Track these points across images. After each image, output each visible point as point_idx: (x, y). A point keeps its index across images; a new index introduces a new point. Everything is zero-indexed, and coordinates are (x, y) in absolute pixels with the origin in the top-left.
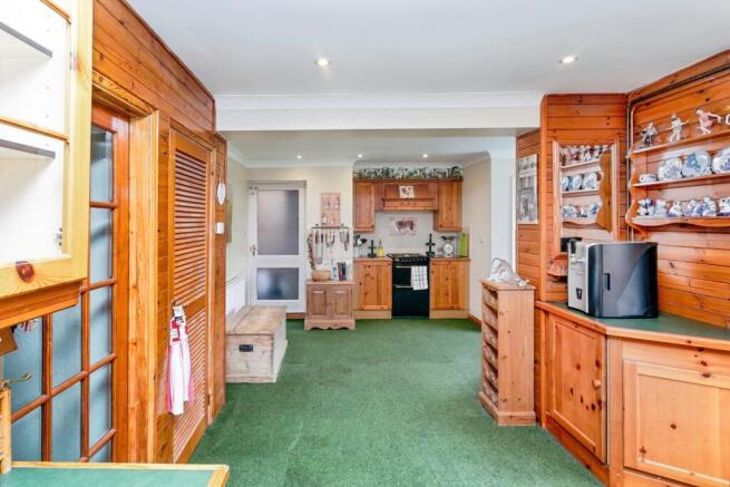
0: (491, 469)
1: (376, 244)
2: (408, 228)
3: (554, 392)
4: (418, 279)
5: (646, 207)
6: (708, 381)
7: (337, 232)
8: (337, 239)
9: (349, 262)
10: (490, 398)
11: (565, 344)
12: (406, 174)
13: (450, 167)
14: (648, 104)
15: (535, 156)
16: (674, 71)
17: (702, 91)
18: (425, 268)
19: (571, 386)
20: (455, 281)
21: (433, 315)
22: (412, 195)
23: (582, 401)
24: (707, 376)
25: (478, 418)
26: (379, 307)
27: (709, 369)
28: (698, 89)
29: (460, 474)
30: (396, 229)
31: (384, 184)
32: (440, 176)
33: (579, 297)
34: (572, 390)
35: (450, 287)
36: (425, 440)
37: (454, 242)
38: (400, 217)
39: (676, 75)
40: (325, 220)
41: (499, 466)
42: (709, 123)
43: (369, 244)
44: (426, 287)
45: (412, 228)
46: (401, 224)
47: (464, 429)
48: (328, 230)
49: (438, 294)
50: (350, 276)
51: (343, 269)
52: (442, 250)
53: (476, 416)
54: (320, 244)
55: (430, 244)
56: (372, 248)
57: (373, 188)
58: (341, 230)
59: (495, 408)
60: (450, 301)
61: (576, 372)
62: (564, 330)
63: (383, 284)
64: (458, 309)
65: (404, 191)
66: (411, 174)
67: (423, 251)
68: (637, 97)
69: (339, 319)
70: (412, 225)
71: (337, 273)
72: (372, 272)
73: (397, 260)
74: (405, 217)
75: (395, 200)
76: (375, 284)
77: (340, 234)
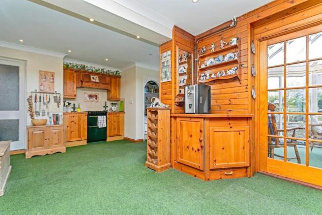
0: (166, 191)
1: (76, 106)
2: (94, 99)
3: (179, 151)
4: (102, 122)
5: (203, 76)
6: (232, 129)
7: (52, 96)
8: (52, 100)
9: (60, 114)
10: (152, 162)
11: (185, 128)
12: (94, 70)
13: (116, 70)
14: (202, 40)
15: (170, 51)
16: (211, 28)
17: (220, 35)
18: (105, 117)
19: (188, 145)
20: (118, 122)
21: (108, 139)
22: (97, 80)
23: (193, 149)
24: (231, 128)
25: (149, 173)
26: (79, 139)
27: (231, 125)
28: (219, 34)
29: (156, 199)
30: (88, 99)
31: (82, 73)
32: (111, 74)
33: (190, 107)
34: (188, 147)
35: (116, 125)
36: (131, 190)
37: (117, 106)
38: (90, 93)
39: (212, 29)
40: (42, 88)
41: (168, 189)
42: (223, 45)
43: (72, 106)
44: (105, 126)
45: (96, 99)
46: (90, 96)
47: (146, 179)
48: (45, 95)
49: (110, 129)
50: (61, 122)
51: (56, 118)
52: (111, 109)
53: (148, 172)
54: (38, 103)
55: (106, 107)
56: (74, 108)
57: (75, 75)
58: (55, 95)
59: (156, 166)
60: (116, 132)
61: (190, 138)
62: (184, 123)
63: (82, 126)
64: (120, 135)
65: (93, 78)
66: (97, 71)
67: (102, 109)
68: (198, 38)
69: (55, 147)
70: (96, 97)
71: (52, 120)
72: (76, 119)
73: (90, 113)
74: (93, 93)
75: (88, 82)
76: (77, 126)
77: (54, 97)
